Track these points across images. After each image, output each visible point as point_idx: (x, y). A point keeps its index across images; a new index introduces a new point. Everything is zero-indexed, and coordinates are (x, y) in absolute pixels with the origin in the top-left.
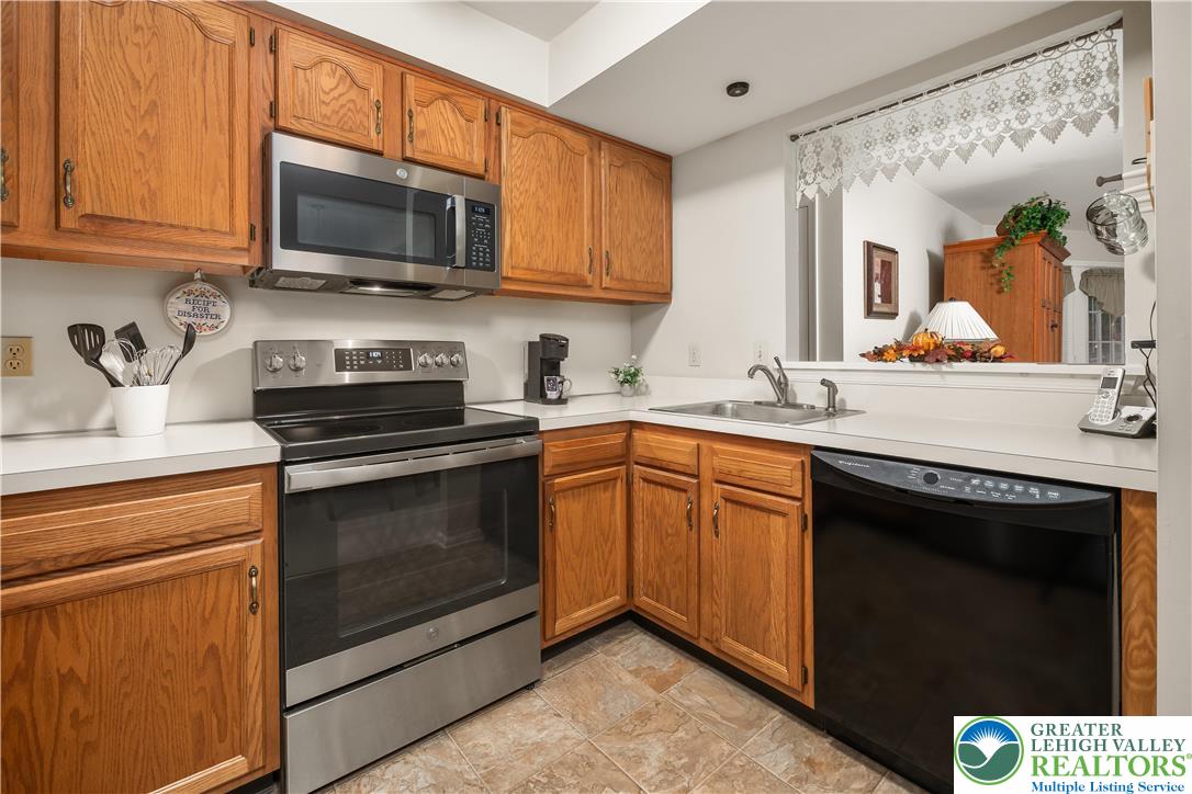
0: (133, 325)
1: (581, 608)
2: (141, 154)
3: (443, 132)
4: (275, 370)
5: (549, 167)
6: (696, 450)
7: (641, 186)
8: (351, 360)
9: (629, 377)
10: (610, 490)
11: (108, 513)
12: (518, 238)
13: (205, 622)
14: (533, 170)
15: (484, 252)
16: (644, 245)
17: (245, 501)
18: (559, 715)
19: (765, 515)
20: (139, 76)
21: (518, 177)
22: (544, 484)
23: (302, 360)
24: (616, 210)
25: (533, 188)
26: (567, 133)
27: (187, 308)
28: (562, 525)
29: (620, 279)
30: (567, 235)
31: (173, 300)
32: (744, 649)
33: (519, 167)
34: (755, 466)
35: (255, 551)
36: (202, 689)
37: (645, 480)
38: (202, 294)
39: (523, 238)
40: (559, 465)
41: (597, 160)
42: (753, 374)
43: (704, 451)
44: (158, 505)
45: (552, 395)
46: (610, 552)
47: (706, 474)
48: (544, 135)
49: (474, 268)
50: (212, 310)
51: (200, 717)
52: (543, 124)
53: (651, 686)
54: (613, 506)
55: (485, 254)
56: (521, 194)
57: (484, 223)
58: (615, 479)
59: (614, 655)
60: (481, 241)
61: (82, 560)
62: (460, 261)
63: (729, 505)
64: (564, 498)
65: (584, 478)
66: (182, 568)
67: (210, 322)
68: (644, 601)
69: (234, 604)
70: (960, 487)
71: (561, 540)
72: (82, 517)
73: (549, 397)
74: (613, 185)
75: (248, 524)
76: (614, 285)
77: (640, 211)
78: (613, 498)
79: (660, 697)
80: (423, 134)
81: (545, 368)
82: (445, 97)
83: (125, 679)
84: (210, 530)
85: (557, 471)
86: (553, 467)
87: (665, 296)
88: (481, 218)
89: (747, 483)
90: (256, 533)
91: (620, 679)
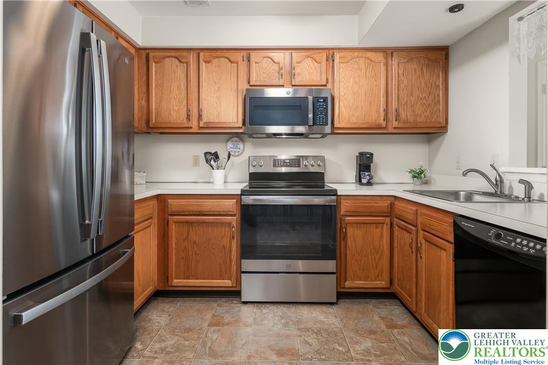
0: (216, 152)
1: (360, 280)
2: (216, 103)
3: (307, 71)
4: (261, 166)
5: (360, 73)
6: (415, 212)
7: (422, 69)
8: (278, 163)
9: (416, 175)
10: (380, 228)
11: (202, 202)
12: (343, 109)
13: (222, 238)
14: (351, 76)
15: (323, 118)
16: (424, 101)
17: (231, 204)
18: (336, 317)
19: (440, 249)
20: (216, 80)
21: (343, 82)
22: (341, 219)
23: (262, 163)
24: (403, 86)
25: (351, 84)
26: (370, 55)
27: (232, 146)
28: (350, 238)
29: (407, 122)
30: (371, 105)
31: (228, 144)
32: (431, 321)
33: (344, 77)
34: (436, 223)
35: (234, 220)
36: (221, 256)
37: (398, 226)
38: (236, 141)
39: (345, 109)
40: (349, 212)
41: (390, 62)
42: (466, 174)
43: (419, 213)
44: (212, 202)
45: (364, 181)
46: (380, 259)
47: (419, 226)
48: (357, 59)
49: (318, 125)
50: (238, 146)
51: (221, 265)
52: (356, 54)
53: (385, 325)
54: (381, 237)
55: (323, 119)
56: (344, 89)
57: (323, 105)
58: (383, 223)
59: (378, 309)
60: (321, 114)
61: (197, 213)
62: (311, 123)
63: (426, 242)
64: (352, 227)
65: (363, 219)
66: (216, 221)
67: (238, 150)
68: (397, 288)
69: (229, 235)
70: (510, 242)
71: (350, 246)
72: (198, 202)
73: (363, 182)
74: (401, 72)
75: (232, 211)
76: (401, 125)
77: (421, 83)
78: (382, 233)
79: (386, 330)
80: (299, 74)
81: (362, 168)
82: (308, 57)
83: (205, 247)
84: (223, 211)
85: (347, 214)
86: (345, 211)
87: (442, 129)
88: (321, 104)
89: (432, 232)
90: (234, 215)
91: (373, 317)
